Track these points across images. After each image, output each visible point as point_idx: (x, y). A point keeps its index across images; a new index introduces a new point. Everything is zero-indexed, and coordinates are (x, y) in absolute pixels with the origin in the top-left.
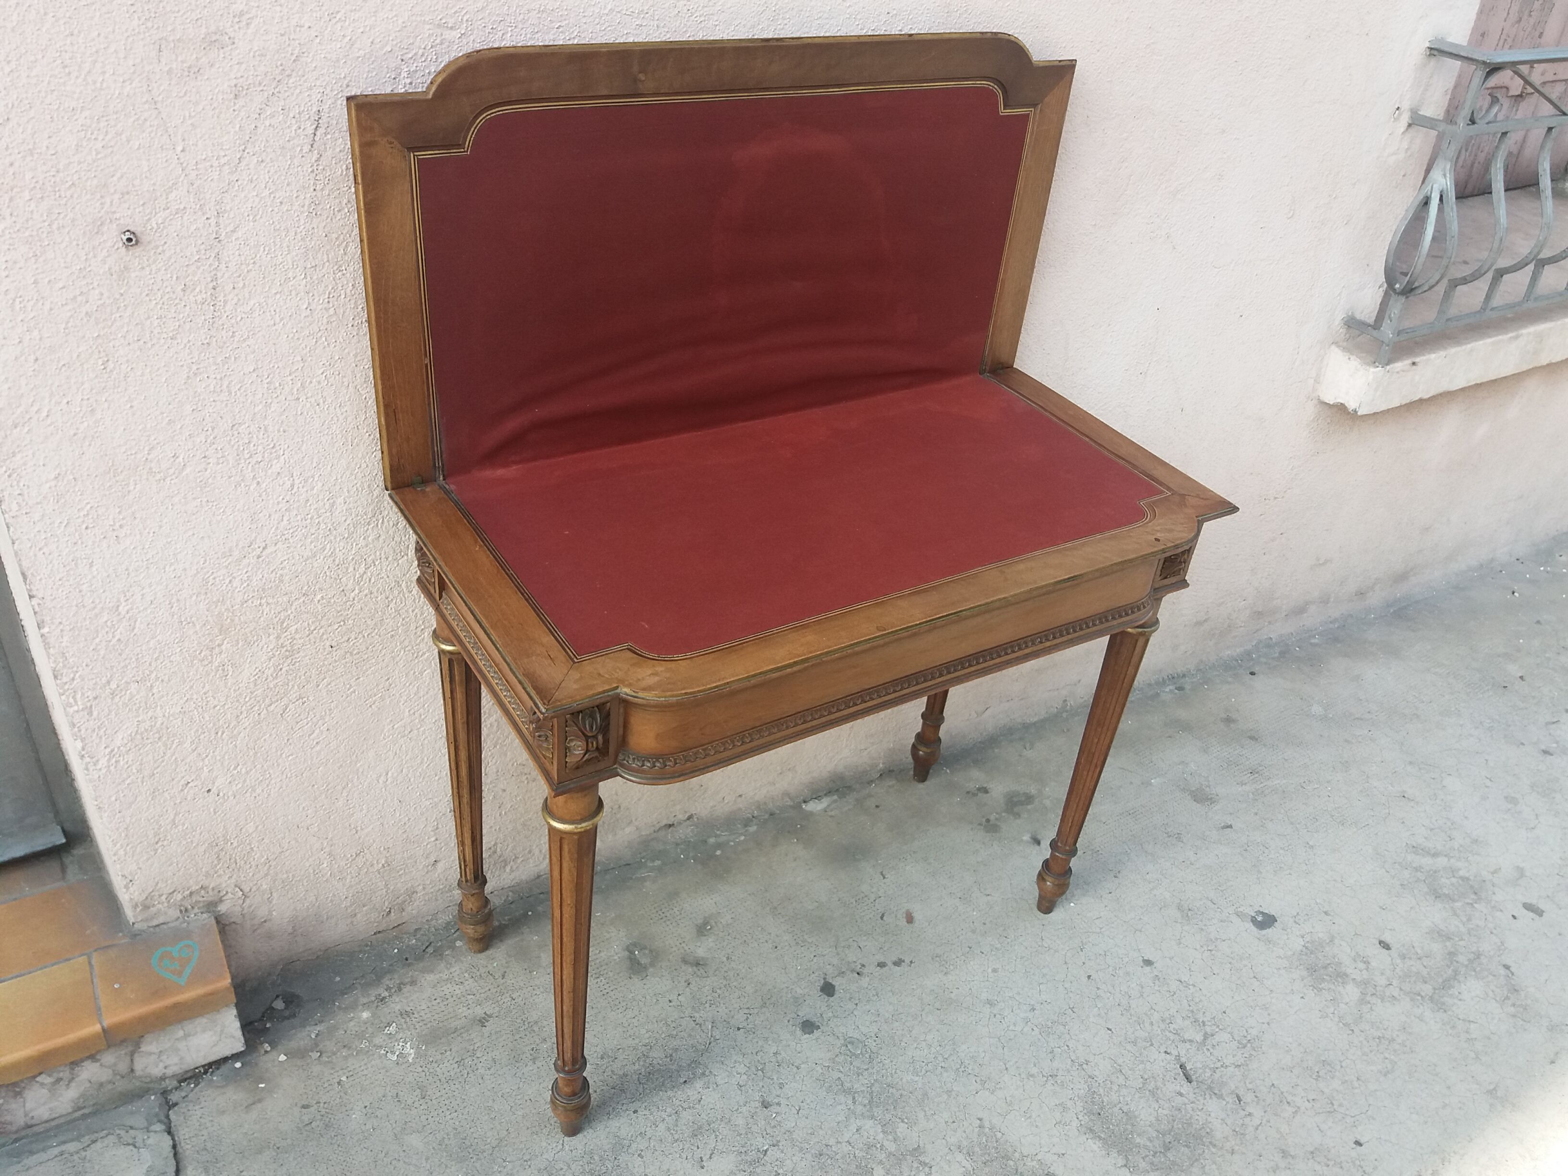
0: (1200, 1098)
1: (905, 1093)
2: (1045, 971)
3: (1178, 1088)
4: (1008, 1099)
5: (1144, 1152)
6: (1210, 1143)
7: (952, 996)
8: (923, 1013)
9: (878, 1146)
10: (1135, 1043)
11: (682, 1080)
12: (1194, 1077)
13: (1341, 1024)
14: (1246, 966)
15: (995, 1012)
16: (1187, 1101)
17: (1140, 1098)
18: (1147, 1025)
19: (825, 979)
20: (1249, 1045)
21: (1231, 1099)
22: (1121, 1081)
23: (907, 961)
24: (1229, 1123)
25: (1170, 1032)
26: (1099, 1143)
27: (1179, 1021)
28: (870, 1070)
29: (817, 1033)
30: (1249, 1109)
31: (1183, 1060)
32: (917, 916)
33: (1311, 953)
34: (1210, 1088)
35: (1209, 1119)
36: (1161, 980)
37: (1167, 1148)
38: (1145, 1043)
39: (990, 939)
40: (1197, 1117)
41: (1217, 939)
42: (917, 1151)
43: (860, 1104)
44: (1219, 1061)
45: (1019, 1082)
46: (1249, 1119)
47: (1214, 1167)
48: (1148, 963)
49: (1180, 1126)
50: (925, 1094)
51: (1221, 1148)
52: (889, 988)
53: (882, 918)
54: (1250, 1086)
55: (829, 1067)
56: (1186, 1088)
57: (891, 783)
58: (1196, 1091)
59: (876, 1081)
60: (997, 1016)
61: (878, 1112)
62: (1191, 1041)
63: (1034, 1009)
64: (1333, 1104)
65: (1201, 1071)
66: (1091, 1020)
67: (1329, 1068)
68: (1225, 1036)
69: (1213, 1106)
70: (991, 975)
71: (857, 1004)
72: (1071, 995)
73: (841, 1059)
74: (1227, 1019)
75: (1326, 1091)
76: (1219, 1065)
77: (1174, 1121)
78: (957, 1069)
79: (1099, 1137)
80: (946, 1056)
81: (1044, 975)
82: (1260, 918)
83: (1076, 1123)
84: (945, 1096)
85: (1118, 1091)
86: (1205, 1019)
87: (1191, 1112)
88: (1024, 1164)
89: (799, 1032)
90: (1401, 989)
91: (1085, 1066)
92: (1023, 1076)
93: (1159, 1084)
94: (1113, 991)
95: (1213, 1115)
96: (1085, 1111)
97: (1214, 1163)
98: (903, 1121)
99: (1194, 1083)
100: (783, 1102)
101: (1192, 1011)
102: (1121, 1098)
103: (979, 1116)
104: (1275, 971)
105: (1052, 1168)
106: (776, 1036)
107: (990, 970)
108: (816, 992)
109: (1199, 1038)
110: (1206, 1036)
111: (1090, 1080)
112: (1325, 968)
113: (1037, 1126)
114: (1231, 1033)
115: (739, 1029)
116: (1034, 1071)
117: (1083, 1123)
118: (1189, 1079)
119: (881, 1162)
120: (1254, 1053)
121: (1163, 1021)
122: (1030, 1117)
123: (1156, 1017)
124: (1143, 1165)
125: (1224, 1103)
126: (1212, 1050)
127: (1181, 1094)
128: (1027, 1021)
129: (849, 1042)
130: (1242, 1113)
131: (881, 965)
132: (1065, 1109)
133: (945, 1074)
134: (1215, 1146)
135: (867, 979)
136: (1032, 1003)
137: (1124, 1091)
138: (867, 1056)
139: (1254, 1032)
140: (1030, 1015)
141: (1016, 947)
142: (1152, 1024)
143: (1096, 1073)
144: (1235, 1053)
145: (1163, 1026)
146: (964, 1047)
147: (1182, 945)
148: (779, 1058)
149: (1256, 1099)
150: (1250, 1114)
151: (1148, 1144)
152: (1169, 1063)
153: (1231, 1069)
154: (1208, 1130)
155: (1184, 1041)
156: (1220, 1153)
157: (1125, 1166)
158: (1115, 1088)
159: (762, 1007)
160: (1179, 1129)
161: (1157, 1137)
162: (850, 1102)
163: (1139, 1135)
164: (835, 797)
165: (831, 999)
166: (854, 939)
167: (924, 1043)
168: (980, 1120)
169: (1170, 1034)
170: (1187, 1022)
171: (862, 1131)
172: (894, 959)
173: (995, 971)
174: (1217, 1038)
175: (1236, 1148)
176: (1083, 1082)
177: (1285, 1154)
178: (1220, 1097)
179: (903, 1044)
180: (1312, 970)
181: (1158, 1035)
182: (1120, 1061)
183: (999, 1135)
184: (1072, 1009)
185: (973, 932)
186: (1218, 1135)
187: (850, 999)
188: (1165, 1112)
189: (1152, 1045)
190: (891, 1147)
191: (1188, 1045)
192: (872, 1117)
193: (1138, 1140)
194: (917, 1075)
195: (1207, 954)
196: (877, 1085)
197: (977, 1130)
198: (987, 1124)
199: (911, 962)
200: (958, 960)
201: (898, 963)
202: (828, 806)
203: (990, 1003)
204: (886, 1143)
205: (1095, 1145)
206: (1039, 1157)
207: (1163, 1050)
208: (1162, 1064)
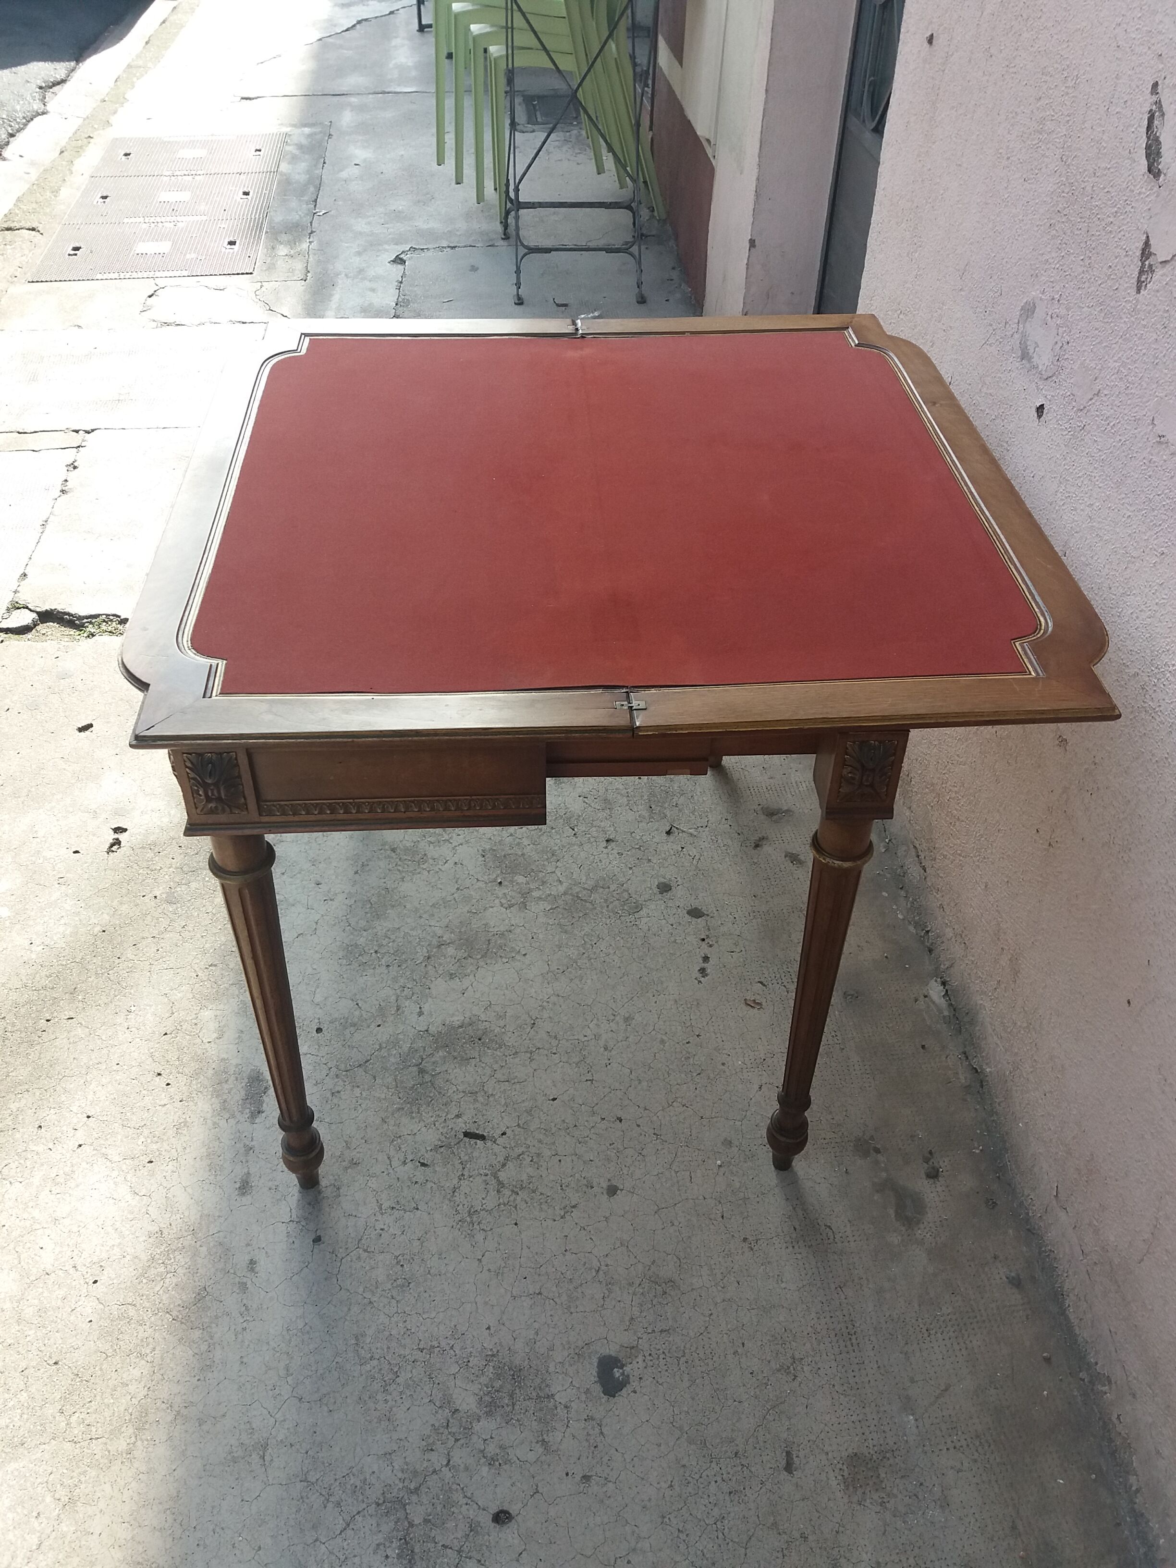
0: (445, 1130)
1: (574, 920)
2: (645, 1084)
3: (465, 1118)
4: (531, 982)
5: (429, 1051)
6: (403, 1109)
7: (650, 995)
8: (642, 966)
9: (541, 887)
10: (529, 1112)
11: (653, 807)
12: (467, 1139)
13: (435, 1344)
14: (560, 1296)
15: (617, 1018)
16: (449, 1116)
17: (475, 1080)
18: (541, 1137)
19: (708, 915)
20: (468, 1219)
21: (428, 1158)
22: (498, 1075)
23: (702, 979)
24: (409, 1137)
25: (523, 1153)
26: (457, 1024)
27: (530, 1170)
28: (606, 908)
29: (656, 890)
30: (409, 1165)
31: (489, 1143)
32: (752, 1012)
33: (538, 1397)
34: (449, 1146)
35: (422, 1124)
36: (585, 1188)
37: (422, 1071)
38: (523, 1121)
39: (703, 1059)
40: (430, 1114)
41: (610, 1291)
42: (524, 906)
43: (580, 891)
44: (470, 1177)
45: (541, 997)
46: (402, 1159)
47: (383, 1096)
48: (612, 1191)
49: (432, 1095)
50: (566, 932)
51: (393, 1114)
52: (678, 954)
53: (761, 983)
54: (429, 1185)
55: (623, 886)
56: (461, 1125)
57: (962, 1077)
58: (453, 1133)
59: (595, 908)
60: (613, 1017)
61: (568, 898)
62: (504, 1165)
63: (606, 1049)
64: (365, 1251)
65: (469, 1151)
66: (572, 1090)
67: (399, 1282)
68: (490, 1203)
69: (431, 1137)
70: (659, 1036)
71: (672, 925)
72: (607, 1090)
73: (626, 895)
74: (507, 1221)
75: (381, 1257)
76: (466, 1173)
77: (440, 1093)
78: (576, 963)
79: (461, 1027)
80: (592, 961)
81: (640, 1082)
82: (617, 1373)
83: (483, 1017)
84: (557, 943)
85: (491, 1067)
86: (519, 1198)
87: (437, 1113)
88: (472, 964)
89: (663, 880)
90: (434, 1472)
91: (529, 1055)
92: (545, 1004)
93: (478, 1105)
94: (593, 1131)
95: (424, 1129)
96: (488, 1029)
97: (385, 1099)
98: (551, 909)
99: (462, 1136)
100: (605, 851)
101: (534, 1192)
102: (484, 1065)
103: (527, 956)
104: (536, 1325)
105: (458, 980)
106: (665, 866)
107: (664, 1038)
108: (696, 904)
109: (502, 1175)
110: (501, 1184)
111: (514, 1051)
112: (511, 1396)
113: (497, 988)
114: (490, 1212)
115: (683, 848)
116: (546, 1015)
117: (480, 1022)
118: (467, 1134)
119: (528, 883)
120: (458, 1218)
121: (538, 1155)
122: (507, 989)
123: (547, 1153)
124: (420, 1044)
125: (429, 1148)
126: (484, 1178)
127: (458, 1116)
128: (597, 1037)
129: (638, 908)
130: (410, 1157)
131: (706, 959)
132: (500, 1017)
133: (576, 953)
134: (399, 1109)
135: (695, 943)
136: (614, 1053)
137: (488, 1071)
138: (620, 912)
139: (480, 1237)
140: (602, 1043)
141: (683, 1075)
142: (540, 1141)
143: (517, 1060)
144: (469, 1199)
145: (533, 1150)
146: (595, 977)
147: (618, 1244)
148: (646, 862)
149: (414, 1180)
150: (405, 1163)
151: (433, 1060)
152: (493, 1128)
153: (455, 1181)
154: (414, 1115)
155: (507, 1158)
156: (390, 1109)
157: (427, 1031)
158: (496, 1067)
159: (697, 867)
160: (430, 1092)
161: (434, 1070)
162: (586, 886)
163: (445, 1057)
164: (946, 1013)
165: (685, 912)
166: (743, 953)
167: (612, 952)
168: (525, 955)
169: (520, 1151)
170: (524, 1177)
171: (558, 883)
172: (708, 971)
173: (663, 1042)
174: (493, 1193)
175: (385, 1127)
176: (514, 1044)
177: (354, 1164)
178: (436, 1148)
179: (618, 938)
180: (517, 1375)
181: (526, 1139)
182: (518, 1086)
183: (505, 960)
184: (592, 1080)
185: (717, 1049)
186: (405, 1120)
187: (680, 924)
188: (451, 1091)
189: (518, 1125)
190: (535, 894)
191: (501, 1159)
192: (565, 893)
193: (441, 1053)
194: (585, 935)
195: (596, 1264)
196: (591, 907)
197: (518, 949)
198: (518, 957)
199: (700, 982)
200: (688, 1018)
201: (703, 971)
202: (934, 1003)
203: (627, 1019)
204: (541, 892)
205: (457, 1020)
206: (472, 977)
207: (509, 1132)
208: (495, 1120)
